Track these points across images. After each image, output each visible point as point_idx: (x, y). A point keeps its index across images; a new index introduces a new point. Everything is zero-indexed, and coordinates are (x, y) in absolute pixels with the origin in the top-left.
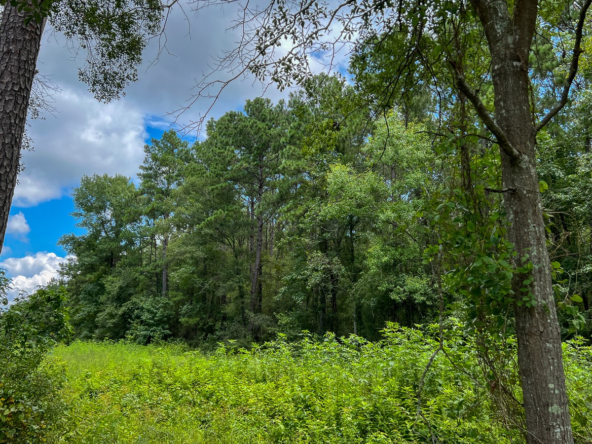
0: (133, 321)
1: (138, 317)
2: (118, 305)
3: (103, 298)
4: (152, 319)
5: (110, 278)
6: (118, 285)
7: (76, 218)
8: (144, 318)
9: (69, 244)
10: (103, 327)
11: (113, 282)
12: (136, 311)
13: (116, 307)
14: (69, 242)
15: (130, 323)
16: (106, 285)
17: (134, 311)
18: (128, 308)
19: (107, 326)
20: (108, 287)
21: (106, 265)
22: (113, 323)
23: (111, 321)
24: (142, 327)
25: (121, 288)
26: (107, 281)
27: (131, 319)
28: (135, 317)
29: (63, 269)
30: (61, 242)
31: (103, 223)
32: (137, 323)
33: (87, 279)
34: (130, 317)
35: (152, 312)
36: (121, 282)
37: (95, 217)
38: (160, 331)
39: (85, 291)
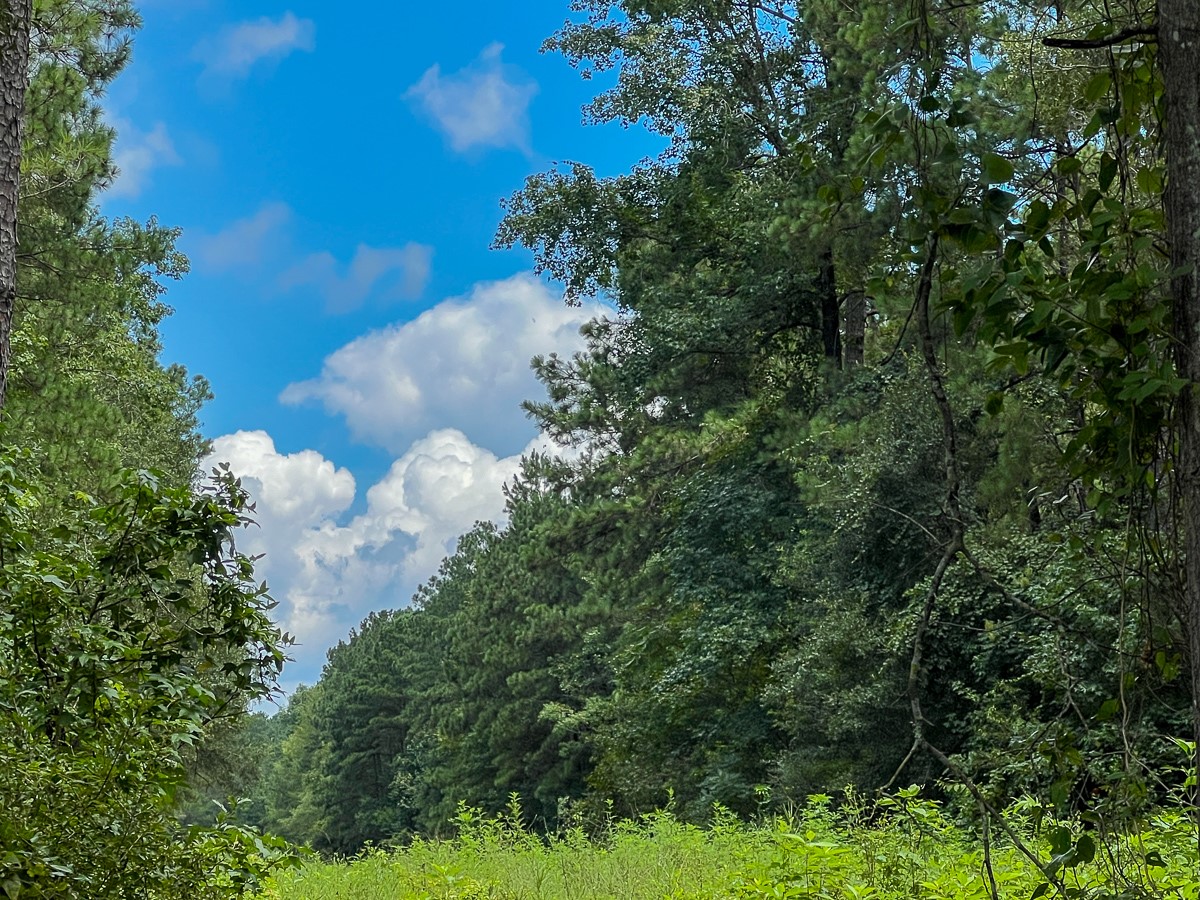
0: (981, 688)
1: (1006, 664)
2: (887, 593)
3: (793, 561)
4: (1091, 670)
5: (818, 428)
6: (866, 466)
7: (589, 62)
8: (1037, 668)
9: (566, 234)
10: (813, 737)
11: (837, 455)
12: (991, 630)
13: (871, 611)
14: (561, 221)
15: (964, 707)
16: (799, 477)
17: (980, 623)
18: (945, 615)
19: (833, 731)
20: (815, 487)
21: (802, 349)
22: (867, 711)
23: (849, 697)
24: (1035, 728)
25: (886, 486)
26: (807, 451)
27: (970, 681)
28: (990, 667)
29: (559, 394)
30: (516, 226)
31: (750, 76)
32: (1004, 706)
33: (705, 443)
34: (961, 666)
35: (1083, 631)
36: (885, 447)
37: (698, 47)
38: (1145, 746)
39: (693, 521)
